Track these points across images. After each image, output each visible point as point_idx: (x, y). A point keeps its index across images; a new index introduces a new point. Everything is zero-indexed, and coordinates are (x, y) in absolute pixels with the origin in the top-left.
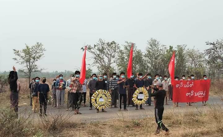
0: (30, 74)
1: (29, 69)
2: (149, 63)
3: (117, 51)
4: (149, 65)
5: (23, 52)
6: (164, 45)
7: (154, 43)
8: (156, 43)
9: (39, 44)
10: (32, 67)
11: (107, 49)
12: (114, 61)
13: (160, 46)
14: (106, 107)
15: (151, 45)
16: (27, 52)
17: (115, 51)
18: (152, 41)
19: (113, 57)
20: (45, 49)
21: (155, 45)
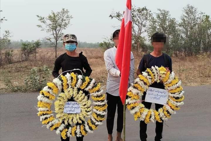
0: (56, 43)
1: (55, 37)
2: (183, 32)
3: (148, 19)
4: (184, 36)
5: (48, 19)
6: (202, 13)
7: (190, 11)
8: (193, 10)
9: (65, 10)
10: (59, 35)
11: (137, 17)
12: (145, 31)
13: (198, 14)
14: (86, 132)
15: (187, 13)
16: (53, 19)
17: (146, 19)
18: (188, 8)
19: (144, 26)
20: (72, 16)
21: (192, 13)
